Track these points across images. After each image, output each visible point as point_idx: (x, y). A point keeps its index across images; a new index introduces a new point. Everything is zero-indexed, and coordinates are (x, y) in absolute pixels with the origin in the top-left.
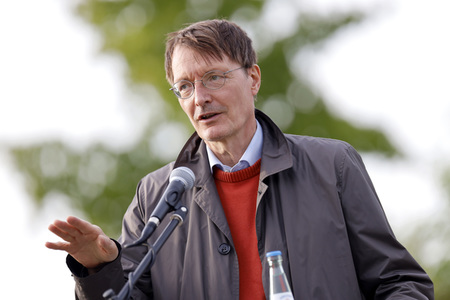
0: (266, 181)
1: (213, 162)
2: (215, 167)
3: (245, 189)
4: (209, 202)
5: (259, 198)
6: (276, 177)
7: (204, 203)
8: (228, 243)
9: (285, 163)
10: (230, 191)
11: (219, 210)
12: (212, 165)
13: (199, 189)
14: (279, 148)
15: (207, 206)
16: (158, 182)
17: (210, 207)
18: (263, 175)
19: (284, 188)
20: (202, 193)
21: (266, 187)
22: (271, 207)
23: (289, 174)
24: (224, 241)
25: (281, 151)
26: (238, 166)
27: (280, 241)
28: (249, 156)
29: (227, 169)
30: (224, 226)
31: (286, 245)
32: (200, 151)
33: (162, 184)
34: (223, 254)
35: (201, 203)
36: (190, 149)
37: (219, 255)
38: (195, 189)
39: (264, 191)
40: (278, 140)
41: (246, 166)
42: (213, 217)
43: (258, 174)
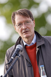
0: (38, 47)
1: (25, 44)
2: (25, 45)
3: (33, 50)
5: (37, 52)
8: (30, 64)
9: (42, 43)
10: (29, 51)
11: (27, 56)
13: (22, 51)
14: (40, 39)
15: (24, 55)
16: (11, 50)
17: (25, 55)
18: (37, 47)
21: (38, 49)
22: (40, 54)
23: (44, 45)
24: (29, 63)
25: (41, 40)
26: (31, 44)
27: (43, 62)
28: (33, 42)
29: (29, 45)
30: (29, 60)
31: (44, 63)
32: (21, 42)
33: (12, 51)
34: (29, 67)
36: (18, 41)
37: (28, 67)
38: (20, 51)
39: (38, 50)
40: (40, 37)
41: (33, 44)
42: (26, 57)
43: (36, 46)
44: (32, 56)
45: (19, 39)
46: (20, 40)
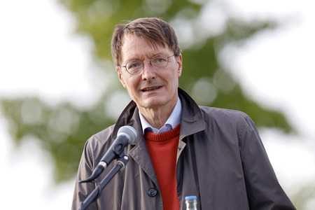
0: (184, 140)
1: (145, 126)
2: (146, 129)
3: (169, 147)
4: (141, 156)
5: (179, 153)
6: (191, 137)
7: (137, 157)
8: (155, 188)
9: (199, 127)
10: (156, 148)
11: (149, 163)
13: (133, 146)
14: (194, 115)
15: (139, 159)
16: (101, 141)
18: (182, 137)
19: (198, 146)
20: (136, 149)
21: (185, 144)
23: (202, 135)
24: (152, 186)
25: (196, 118)
26: (164, 129)
27: (195, 186)
28: (172, 121)
29: (156, 131)
30: (153, 175)
31: (198, 189)
32: (134, 118)
33: (104, 143)
34: (151, 196)
35: (135, 157)
36: (126, 116)
37: (148, 197)
39: (183, 148)
40: (193, 110)
41: (169, 129)
42: (145, 167)
43: (178, 135)
44: (165, 165)
45: (129, 109)
46: (132, 111)
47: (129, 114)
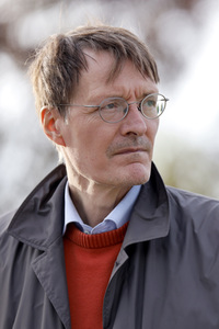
1: (71, 216)
4: (50, 272)
5: (114, 271)
7: (43, 273)
10: (83, 259)
12: (67, 221)
13: (41, 252)
15: (45, 278)
17: (50, 278)
20: (45, 259)
21: (126, 257)
30: (65, 307)
32: (53, 200)
35: (39, 271)
38: (36, 251)
39: (122, 262)
42: (52, 293)
45: (48, 183)
46: (53, 187)
47: (48, 191)
